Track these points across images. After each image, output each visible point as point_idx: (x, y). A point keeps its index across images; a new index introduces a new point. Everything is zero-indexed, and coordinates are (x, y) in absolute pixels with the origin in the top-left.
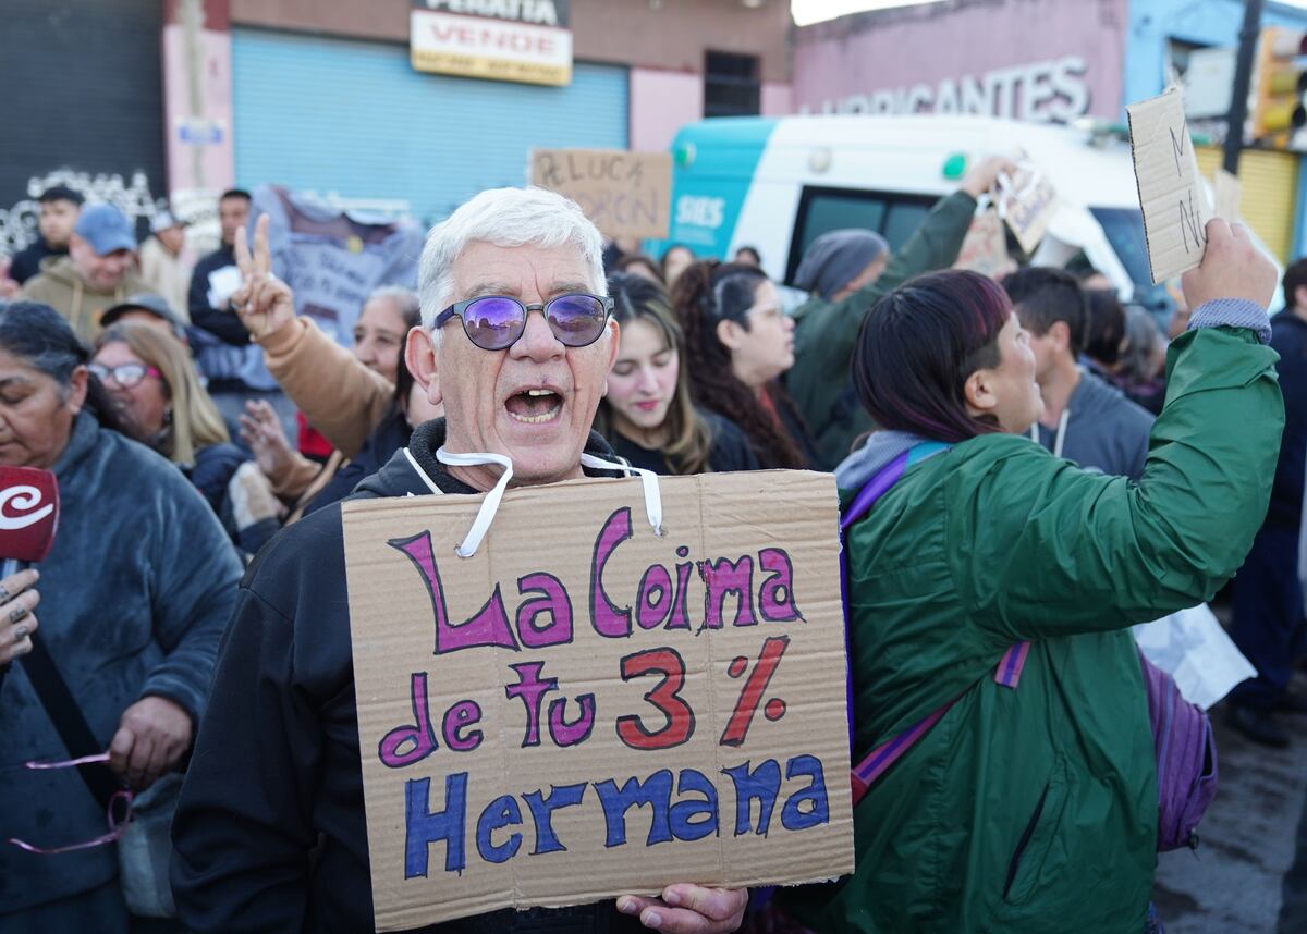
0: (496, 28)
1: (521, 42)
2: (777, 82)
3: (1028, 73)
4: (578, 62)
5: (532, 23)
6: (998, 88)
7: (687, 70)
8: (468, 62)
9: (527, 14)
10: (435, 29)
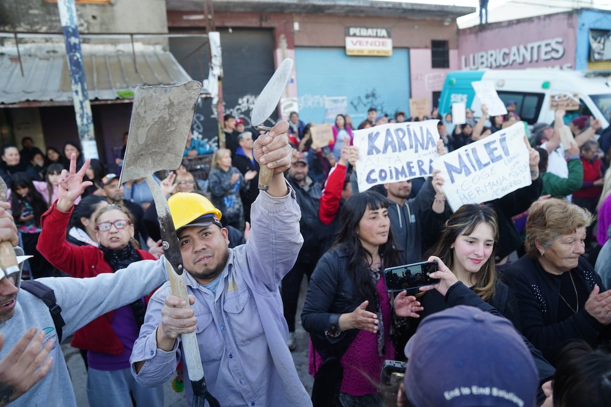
0: (370, 40)
1: (377, 44)
2: (454, 48)
3: (543, 43)
4: (394, 48)
5: (380, 37)
6: (532, 48)
7: (426, 47)
8: (362, 51)
9: (379, 34)
10: (352, 42)
